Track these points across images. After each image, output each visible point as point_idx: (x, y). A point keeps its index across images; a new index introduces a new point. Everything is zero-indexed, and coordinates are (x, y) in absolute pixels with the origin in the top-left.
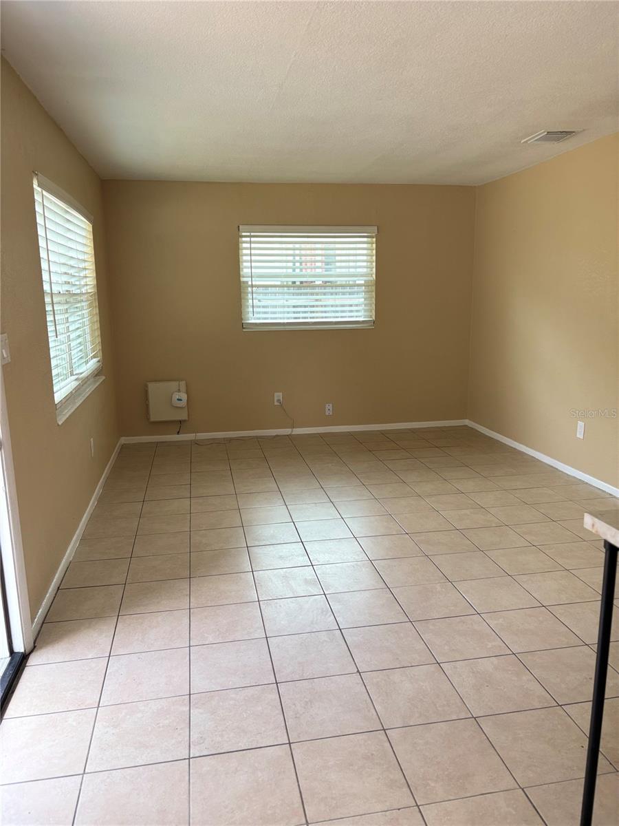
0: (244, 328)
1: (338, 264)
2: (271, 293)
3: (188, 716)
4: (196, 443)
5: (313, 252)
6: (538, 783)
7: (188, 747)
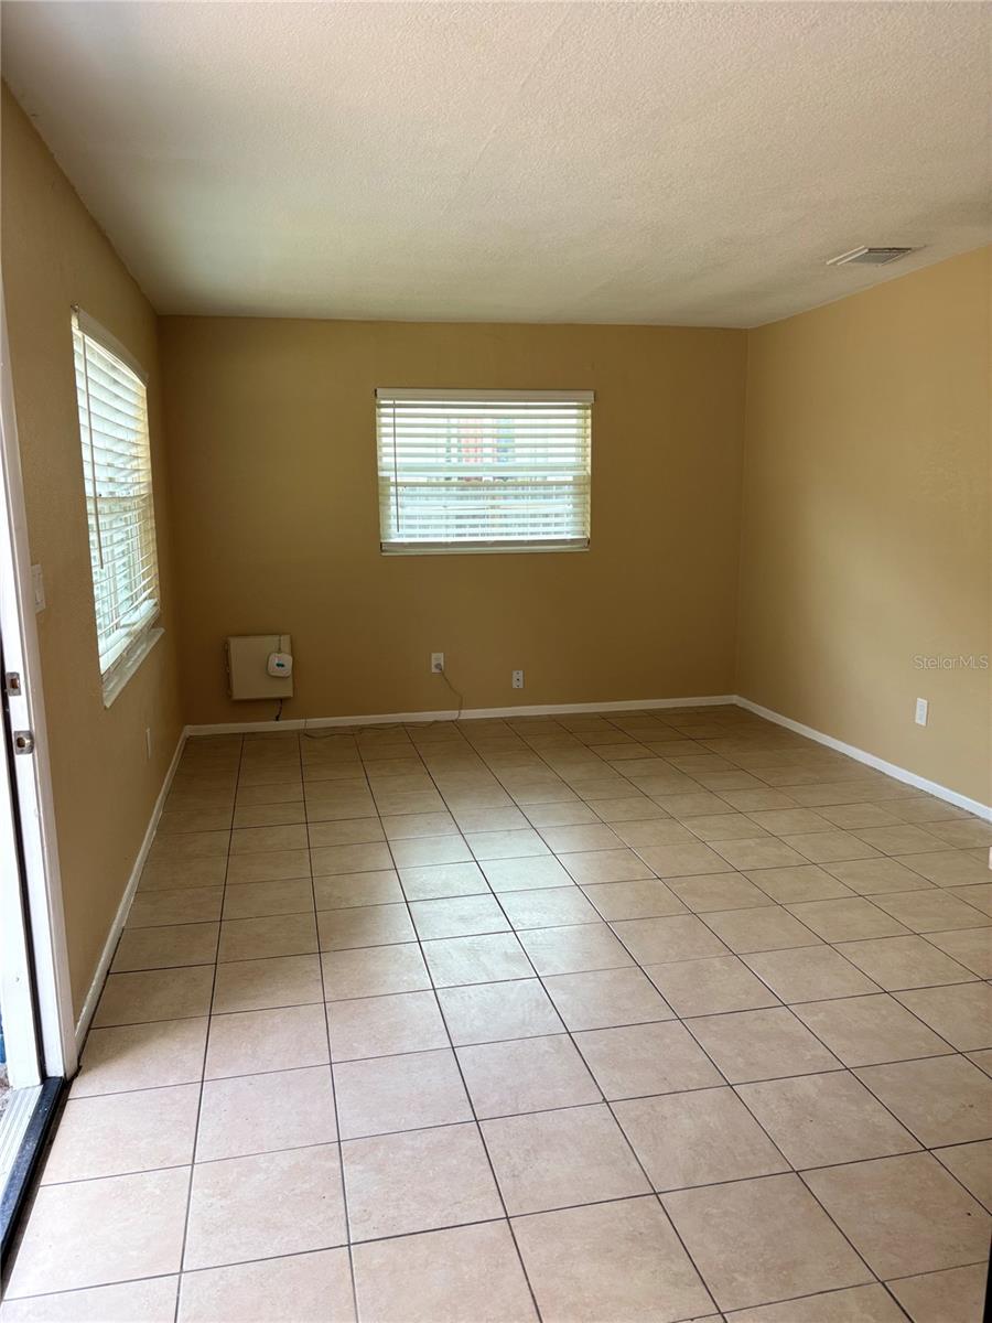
0: (382, 551)
1: (518, 451)
2: (420, 496)
3: (340, 1177)
4: (308, 734)
5: (479, 431)
6: (906, 1274)
7: (345, 1228)
